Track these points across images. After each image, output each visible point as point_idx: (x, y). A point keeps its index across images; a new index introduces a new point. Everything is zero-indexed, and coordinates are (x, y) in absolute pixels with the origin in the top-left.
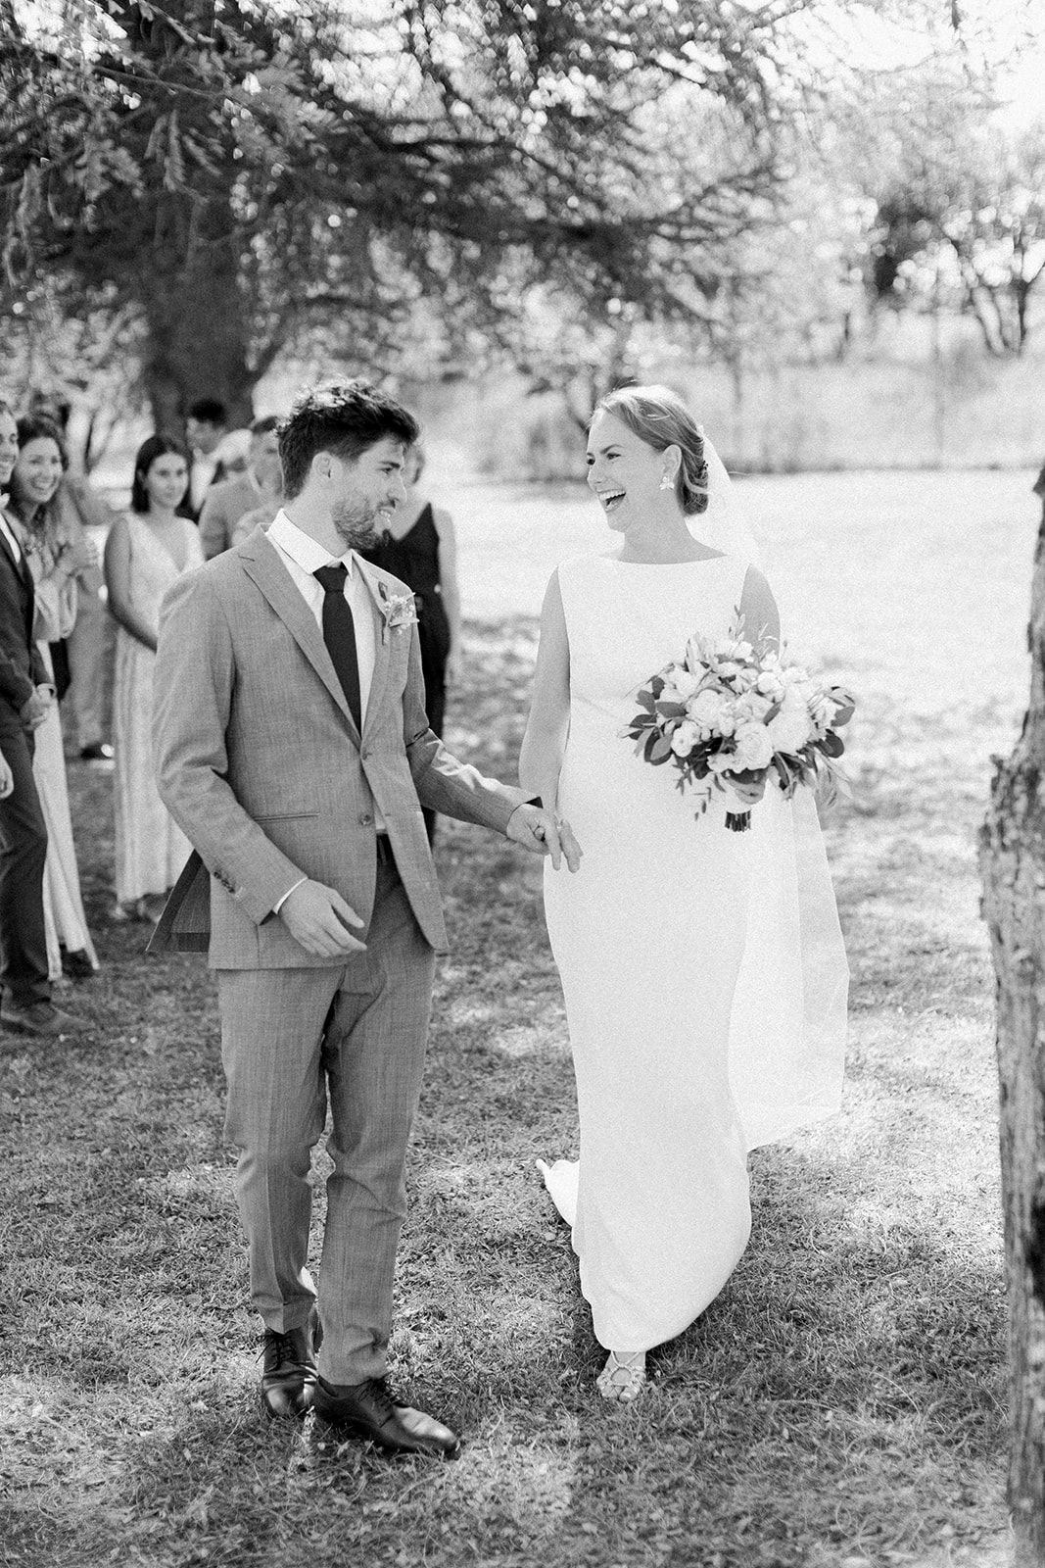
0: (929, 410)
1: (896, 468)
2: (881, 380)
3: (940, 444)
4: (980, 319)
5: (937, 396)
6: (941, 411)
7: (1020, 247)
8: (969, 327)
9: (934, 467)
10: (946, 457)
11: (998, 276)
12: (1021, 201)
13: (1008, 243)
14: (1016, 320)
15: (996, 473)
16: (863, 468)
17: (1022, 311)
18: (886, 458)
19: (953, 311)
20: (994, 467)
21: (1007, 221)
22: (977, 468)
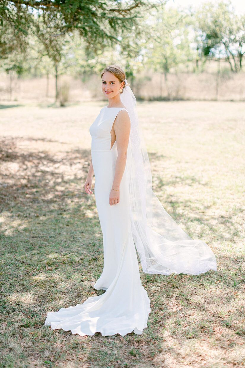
0: (214, 84)
1: (205, 100)
2: (203, 76)
3: (217, 93)
4: (230, 63)
5: (217, 80)
6: (218, 84)
7: (240, 45)
8: (227, 65)
9: (215, 100)
10: (219, 97)
11: (235, 53)
12: (241, 34)
13: (238, 44)
14: (239, 63)
15: (232, 102)
16: (196, 100)
17: (240, 61)
18: (202, 97)
19: (223, 61)
20: (232, 101)
21: (237, 38)
22: (227, 101)
